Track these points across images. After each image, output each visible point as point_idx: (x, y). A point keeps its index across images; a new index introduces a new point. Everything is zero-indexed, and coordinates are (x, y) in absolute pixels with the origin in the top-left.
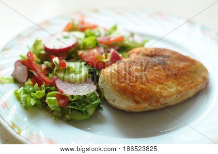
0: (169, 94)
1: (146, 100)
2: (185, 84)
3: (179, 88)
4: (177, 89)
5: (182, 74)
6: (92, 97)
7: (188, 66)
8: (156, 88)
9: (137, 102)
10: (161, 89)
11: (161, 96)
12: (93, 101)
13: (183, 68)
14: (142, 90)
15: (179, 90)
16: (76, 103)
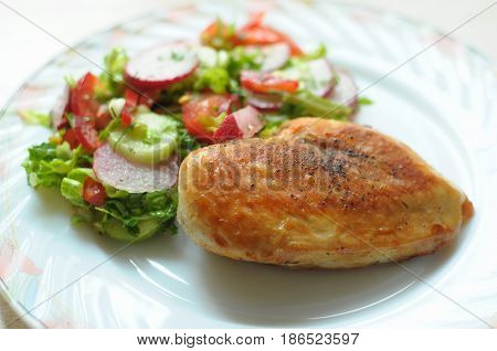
0: (304, 243)
1: (241, 242)
2: (366, 232)
3: (343, 237)
4: (337, 237)
5: (374, 206)
6: (156, 200)
7: (403, 191)
8: (278, 224)
9: (220, 242)
10: (290, 227)
11: (283, 243)
12: (155, 210)
13: (384, 193)
14: (242, 217)
15: (339, 242)
16: (118, 205)
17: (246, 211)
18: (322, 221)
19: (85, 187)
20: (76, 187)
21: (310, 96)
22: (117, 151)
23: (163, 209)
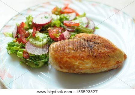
0: (83, 67)
3: (93, 65)
5: (101, 57)
6: (43, 57)
7: (109, 52)
8: (76, 63)
9: (61, 68)
10: (79, 63)
11: (78, 68)
12: (43, 59)
13: (104, 53)
14: (67, 61)
15: (92, 67)
16: (33, 58)
17: (68, 59)
18: (88, 61)
19: (23, 54)
20: (21, 54)
21: (82, 27)
22: (31, 43)
23: (44, 59)
